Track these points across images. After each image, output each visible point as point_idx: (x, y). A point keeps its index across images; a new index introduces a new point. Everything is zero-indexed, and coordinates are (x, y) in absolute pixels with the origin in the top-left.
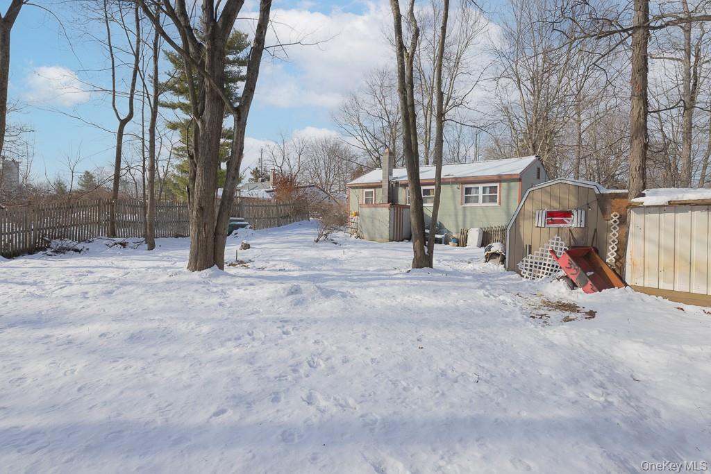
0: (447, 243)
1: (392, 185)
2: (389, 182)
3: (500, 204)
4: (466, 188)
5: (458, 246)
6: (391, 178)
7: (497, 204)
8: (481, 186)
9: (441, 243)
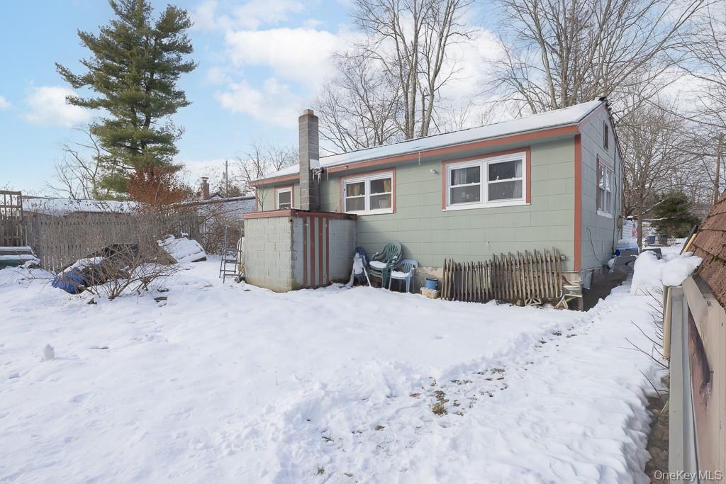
0: (415, 289)
1: (316, 176)
2: (311, 171)
3: (529, 200)
4: (453, 172)
5: (439, 295)
6: (314, 165)
7: (522, 201)
9: (403, 290)
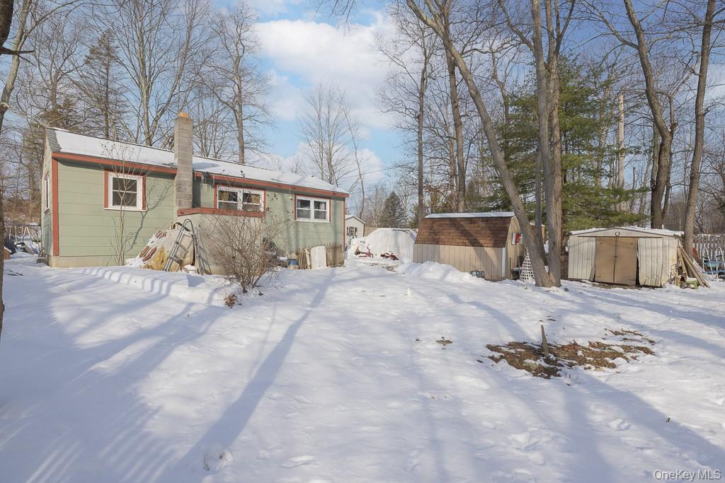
8: (312, 201)
